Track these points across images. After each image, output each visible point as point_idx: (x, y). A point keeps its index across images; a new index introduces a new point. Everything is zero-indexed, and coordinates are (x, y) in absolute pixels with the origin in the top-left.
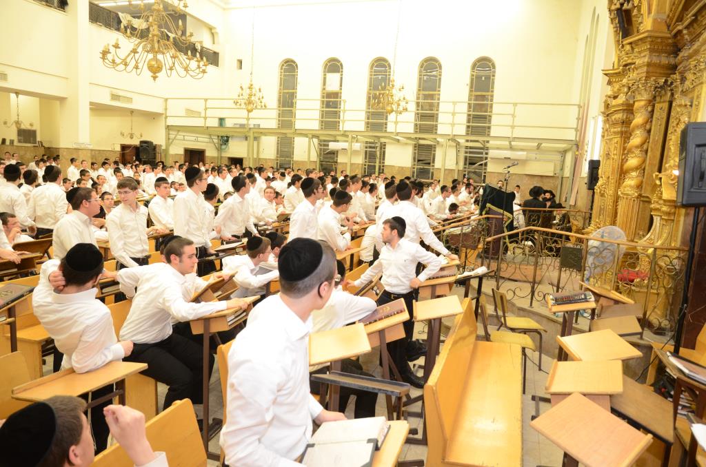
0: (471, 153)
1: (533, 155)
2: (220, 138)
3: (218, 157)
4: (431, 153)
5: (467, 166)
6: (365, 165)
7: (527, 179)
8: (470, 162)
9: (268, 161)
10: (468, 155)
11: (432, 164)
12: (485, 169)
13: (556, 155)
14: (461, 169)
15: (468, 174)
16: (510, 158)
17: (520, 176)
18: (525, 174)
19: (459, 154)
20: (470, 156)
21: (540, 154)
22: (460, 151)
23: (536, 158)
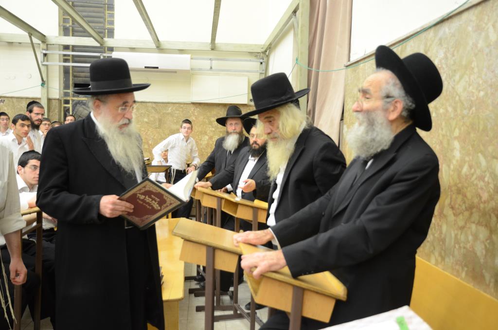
5: (70, 91)
8: (76, 80)
13: (250, 61)
14: (58, 97)
15: (74, 106)
16: (157, 68)
17: (182, 108)
18: (193, 103)
19: (45, 63)
20: (73, 67)
21: (218, 59)
22: (50, 57)
23: (211, 68)
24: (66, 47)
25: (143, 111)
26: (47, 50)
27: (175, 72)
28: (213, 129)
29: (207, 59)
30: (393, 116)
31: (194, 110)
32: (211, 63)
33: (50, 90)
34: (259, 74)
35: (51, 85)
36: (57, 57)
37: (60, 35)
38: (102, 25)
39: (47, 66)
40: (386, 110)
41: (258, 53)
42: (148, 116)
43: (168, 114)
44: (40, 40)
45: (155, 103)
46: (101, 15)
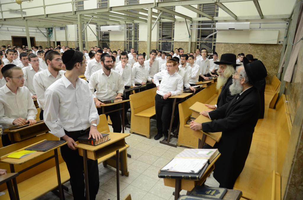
0: (203, 26)
1: (257, 26)
2: (47, 29)
3: (48, 42)
4: (171, 29)
5: (200, 39)
6: (127, 42)
7: (251, 47)
8: (202, 34)
9: (72, 43)
10: (201, 29)
11: (172, 38)
12: (215, 40)
13: (281, 23)
14: (194, 41)
15: (200, 45)
16: (234, 29)
17: (244, 46)
18: (250, 44)
19: (191, 29)
20: (201, 30)
21: (264, 23)
22: (193, 26)
23: (260, 27)
24: (199, 22)
25: (227, 47)
26: (192, 23)
27: (242, 30)
28: (258, 56)
29: (258, 23)
30: (242, 83)
31: (250, 47)
32: (260, 25)
33: (192, 39)
34: (285, 29)
35: (192, 37)
36: (196, 26)
37: (197, 17)
38: (214, 11)
39: (192, 30)
40: (240, 80)
41: (286, 19)
42: (229, 49)
43: (238, 48)
44: (189, 20)
45: (233, 44)
46: (214, 7)
